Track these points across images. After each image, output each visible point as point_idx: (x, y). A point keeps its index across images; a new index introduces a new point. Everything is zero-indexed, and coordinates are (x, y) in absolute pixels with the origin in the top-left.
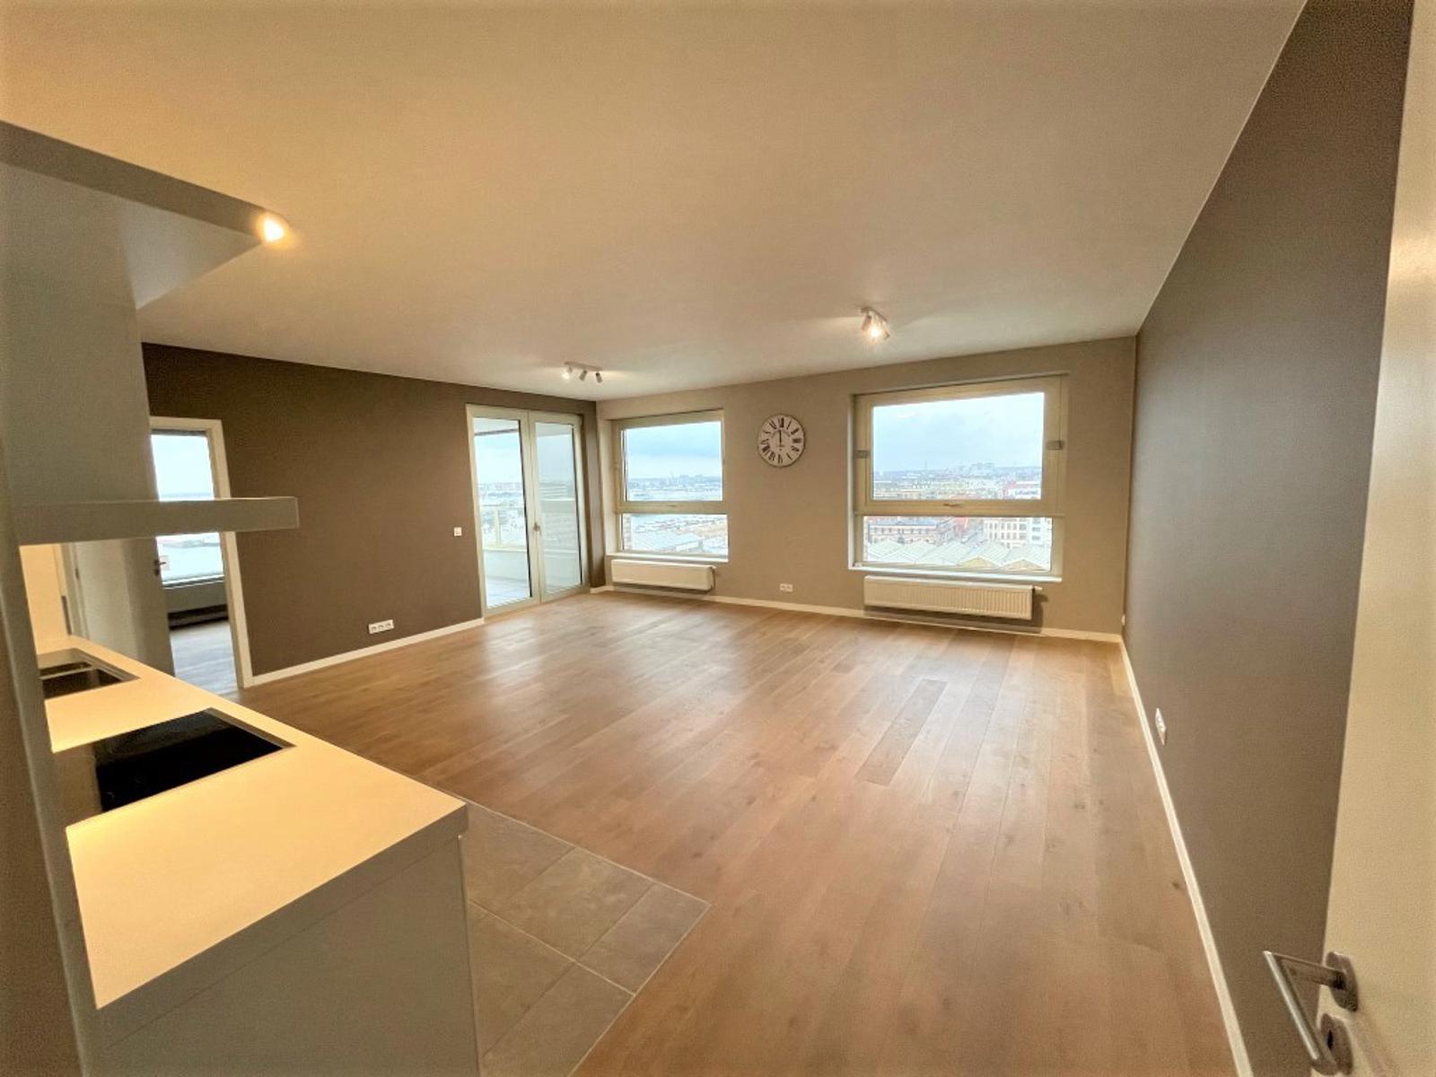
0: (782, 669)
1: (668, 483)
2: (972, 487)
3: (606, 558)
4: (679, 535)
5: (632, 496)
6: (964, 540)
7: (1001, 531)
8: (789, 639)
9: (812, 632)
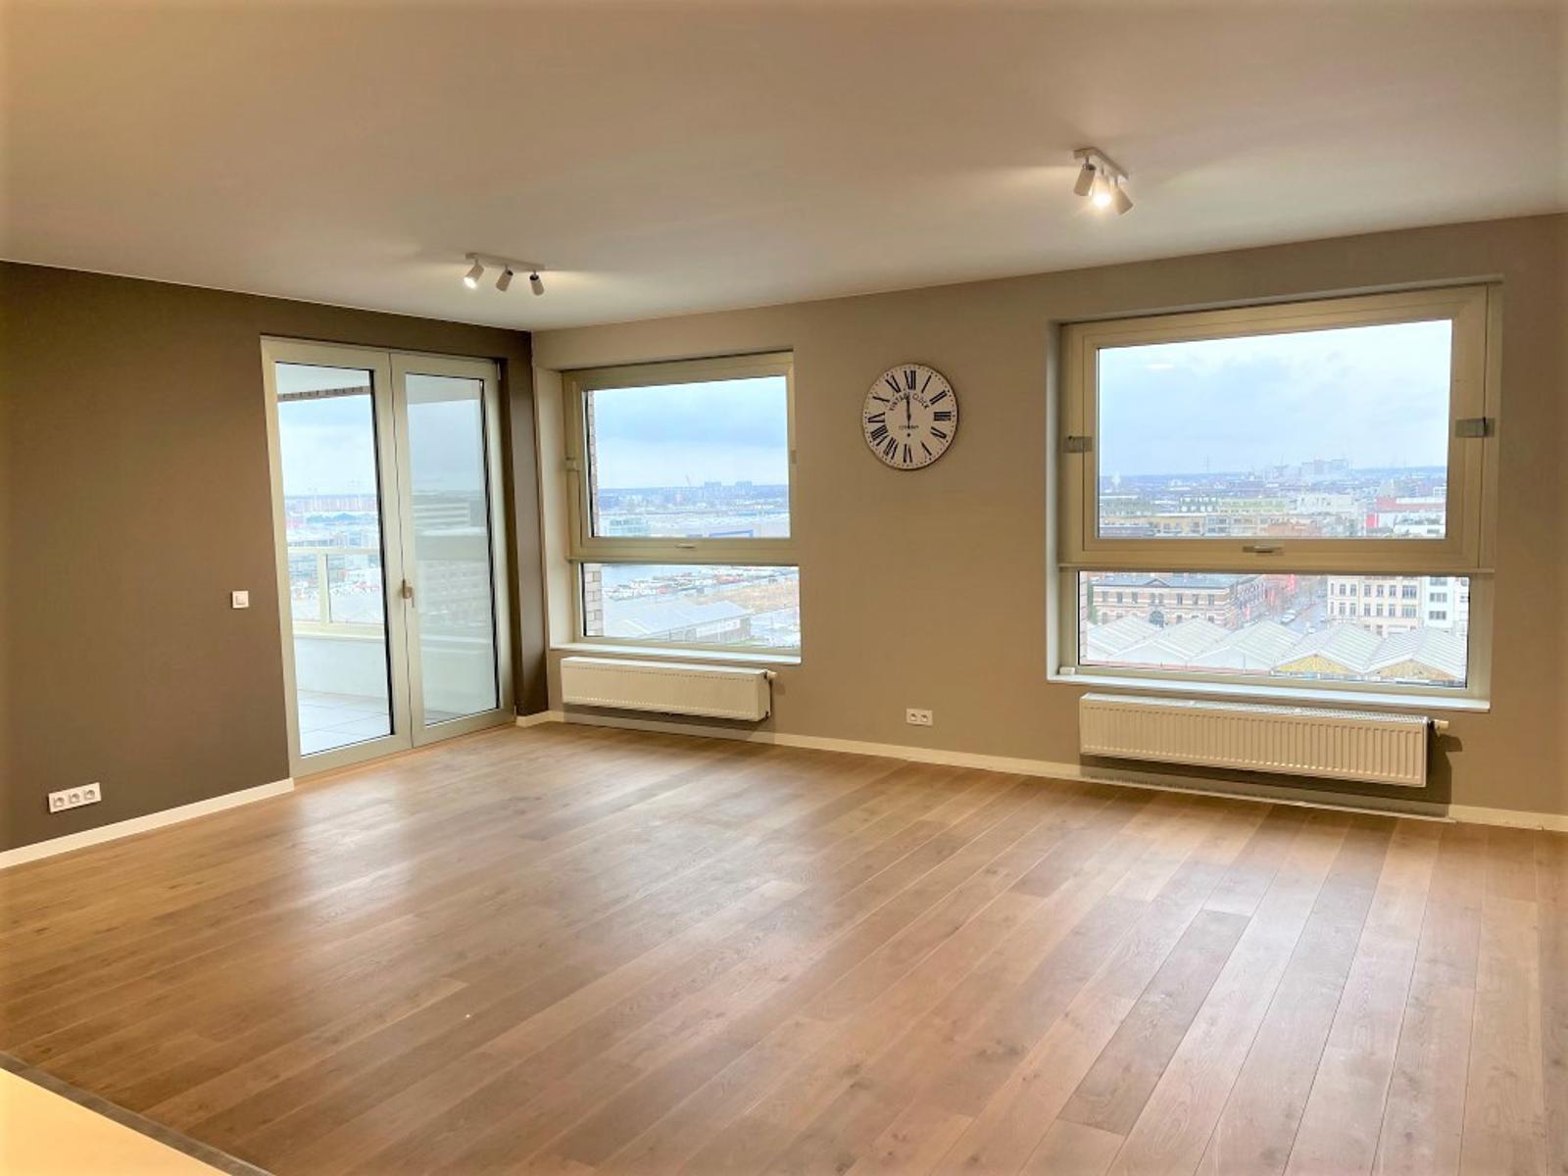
0: (911, 885)
1: (679, 497)
2: (1301, 509)
3: (547, 652)
4: (701, 604)
5: (605, 526)
6: (1287, 618)
7: (1364, 600)
8: (923, 825)
9: (972, 811)
